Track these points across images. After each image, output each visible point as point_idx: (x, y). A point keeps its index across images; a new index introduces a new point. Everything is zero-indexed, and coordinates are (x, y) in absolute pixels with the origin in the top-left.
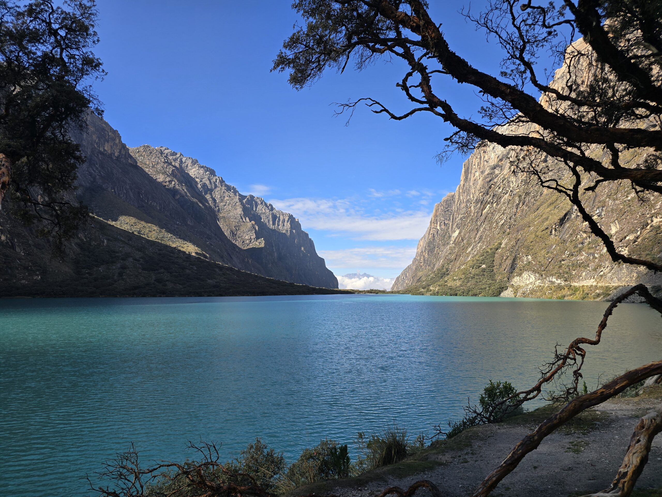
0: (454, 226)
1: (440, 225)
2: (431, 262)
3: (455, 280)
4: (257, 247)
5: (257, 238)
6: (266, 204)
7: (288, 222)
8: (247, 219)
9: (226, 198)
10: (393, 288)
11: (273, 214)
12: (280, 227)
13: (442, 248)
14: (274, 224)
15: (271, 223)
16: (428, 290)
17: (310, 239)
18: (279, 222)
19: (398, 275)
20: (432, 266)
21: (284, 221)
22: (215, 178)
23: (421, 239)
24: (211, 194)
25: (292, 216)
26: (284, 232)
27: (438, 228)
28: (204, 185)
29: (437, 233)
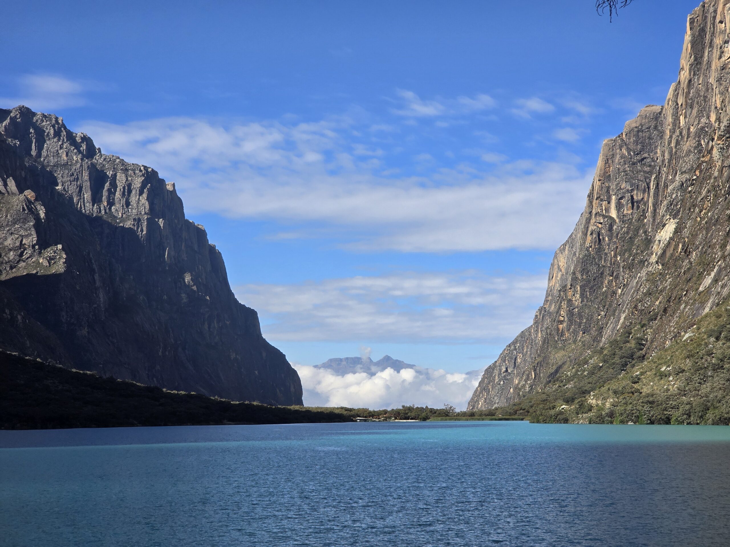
0: (662, 210)
1: (619, 207)
3: (663, 376)
5: (43, 244)
7: (141, 193)
8: (12, 184)
10: (473, 402)
11: (93, 168)
12: (117, 210)
14: (96, 199)
15: (87, 195)
18: (111, 192)
21: (130, 191)
25: (154, 173)
26: (128, 224)
27: (613, 214)
29: (611, 229)
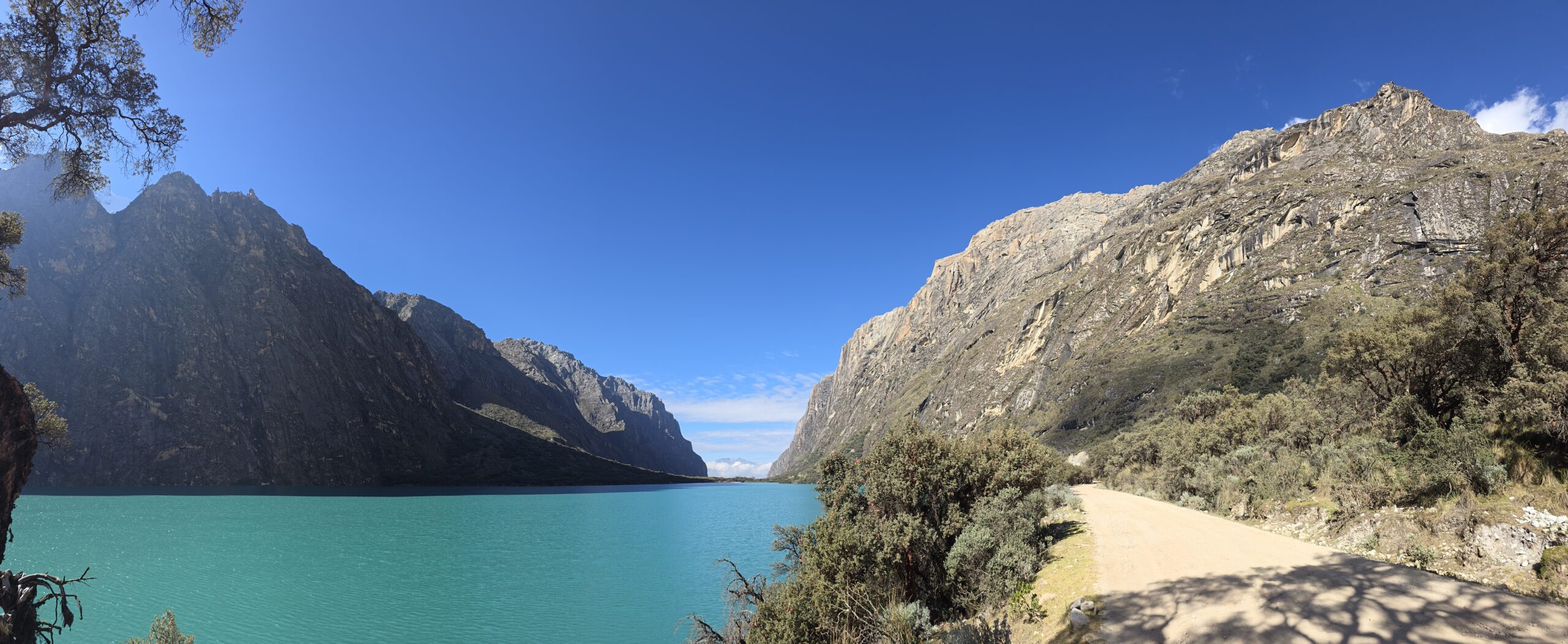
0: (831, 408)
1: (818, 407)
2: (808, 445)
4: (618, 430)
5: (617, 420)
6: (627, 384)
7: (650, 402)
8: (607, 401)
9: (585, 381)
10: (769, 475)
11: (634, 394)
12: (643, 408)
13: (819, 430)
14: (636, 404)
15: (633, 403)
16: (796, 477)
17: (675, 420)
18: (641, 402)
19: (775, 461)
20: (809, 450)
21: (647, 402)
22: (574, 361)
23: (800, 421)
24: (571, 378)
25: (654, 395)
26: (646, 413)
27: (816, 409)
28: (564, 370)
29: (815, 414)
